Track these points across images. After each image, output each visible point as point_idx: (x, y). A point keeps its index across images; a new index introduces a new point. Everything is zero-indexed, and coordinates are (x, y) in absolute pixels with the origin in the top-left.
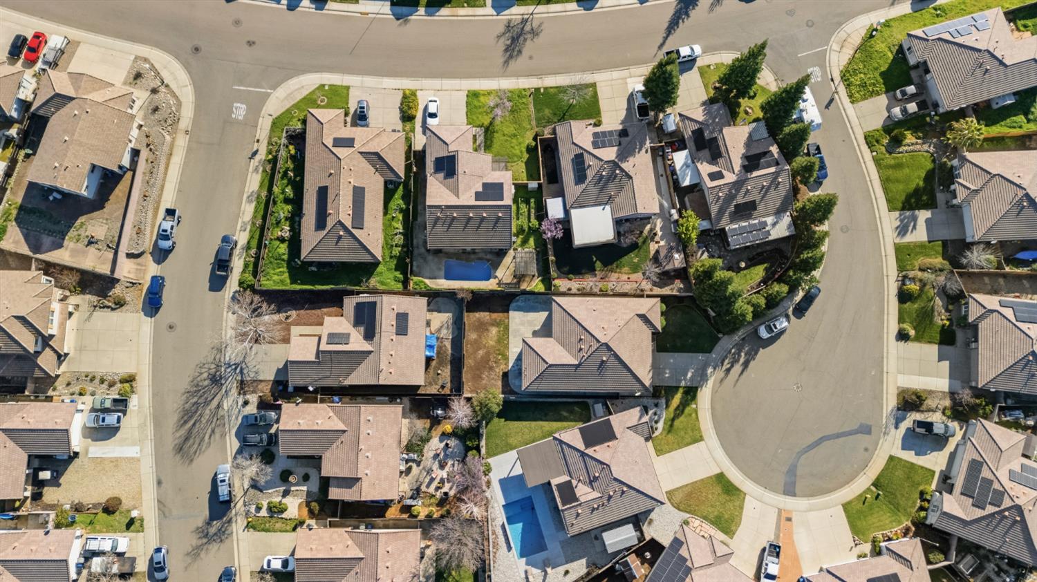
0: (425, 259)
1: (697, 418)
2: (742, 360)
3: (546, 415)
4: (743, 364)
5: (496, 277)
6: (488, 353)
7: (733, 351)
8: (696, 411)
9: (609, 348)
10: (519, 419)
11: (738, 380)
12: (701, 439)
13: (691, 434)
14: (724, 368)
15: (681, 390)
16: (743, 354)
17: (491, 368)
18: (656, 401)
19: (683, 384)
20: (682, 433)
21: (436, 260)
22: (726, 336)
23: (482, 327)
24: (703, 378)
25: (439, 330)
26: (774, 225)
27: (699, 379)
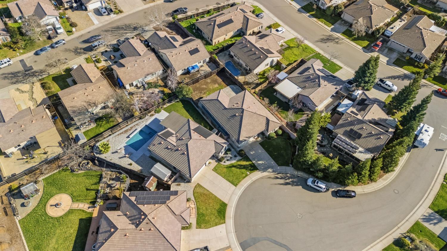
0: (225, 56)
1: (244, 177)
2: (287, 181)
3: (197, 119)
4: (286, 182)
5: (238, 77)
6: (206, 89)
7: (288, 175)
8: (247, 175)
9: (243, 112)
10: (187, 111)
11: (276, 184)
12: (236, 185)
13: (234, 179)
14: (276, 175)
15: (250, 163)
16: (291, 180)
17: (201, 93)
18: (237, 155)
19: (254, 162)
20: (231, 175)
21: (228, 58)
22: (293, 168)
23: (215, 82)
24: (265, 169)
25: (202, 70)
26: (361, 152)
27: (262, 168)
